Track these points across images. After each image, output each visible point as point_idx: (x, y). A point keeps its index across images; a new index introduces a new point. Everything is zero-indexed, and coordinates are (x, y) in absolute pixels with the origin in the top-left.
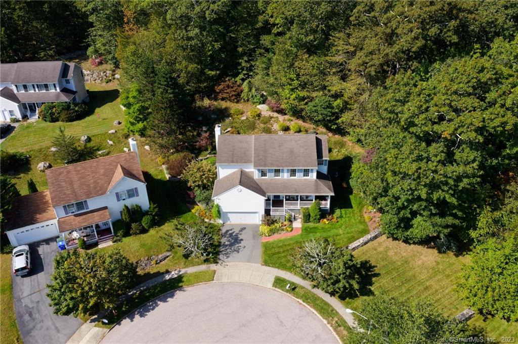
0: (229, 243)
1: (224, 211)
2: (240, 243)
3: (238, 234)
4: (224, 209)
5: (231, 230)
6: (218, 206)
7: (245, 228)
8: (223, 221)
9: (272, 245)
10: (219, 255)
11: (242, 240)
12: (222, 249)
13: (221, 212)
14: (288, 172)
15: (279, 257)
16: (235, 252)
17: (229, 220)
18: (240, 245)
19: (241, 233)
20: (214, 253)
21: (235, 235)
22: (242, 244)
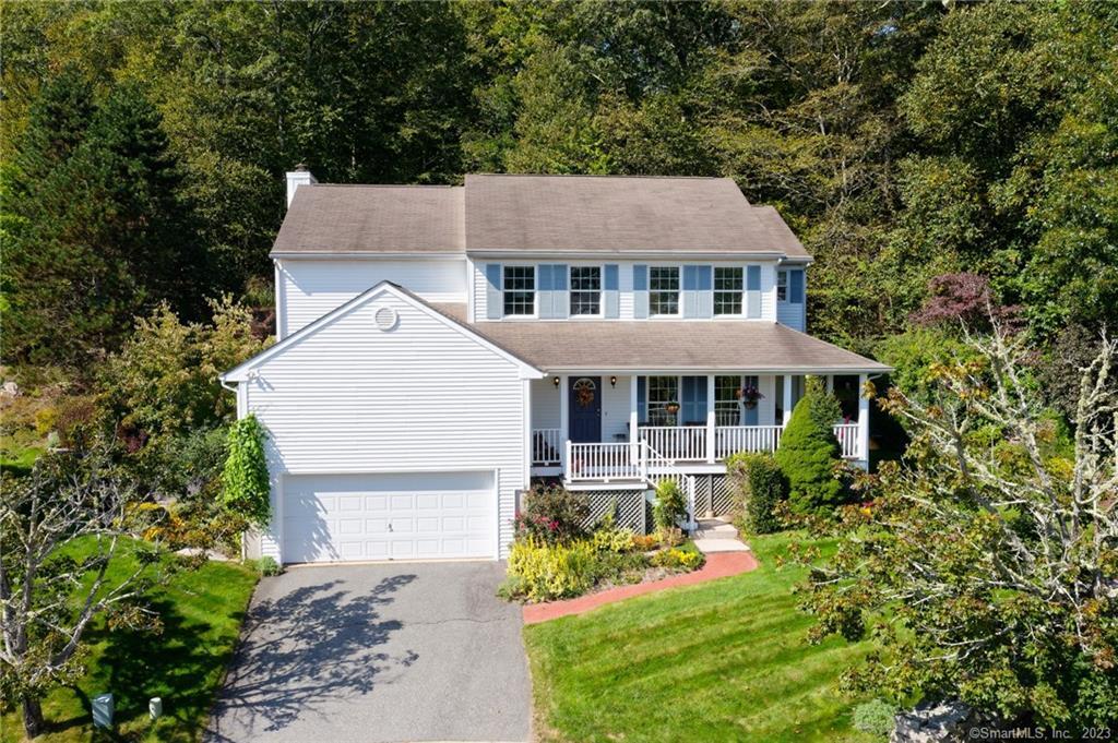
0: (302, 645)
1: (293, 467)
2: (385, 640)
3: (371, 599)
4: (293, 454)
5: (328, 586)
6: (254, 430)
7: (411, 578)
8: (286, 544)
9: (596, 630)
10: (219, 710)
11: (396, 625)
12: (245, 677)
13: (275, 482)
14: (638, 286)
15: (666, 688)
16: (346, 690)
17: (325, 539)
18: (377, 649)
19: (389, 594)
20: (185, 702)
21: (349, 608)
22: (396, 644)
